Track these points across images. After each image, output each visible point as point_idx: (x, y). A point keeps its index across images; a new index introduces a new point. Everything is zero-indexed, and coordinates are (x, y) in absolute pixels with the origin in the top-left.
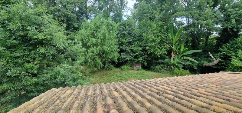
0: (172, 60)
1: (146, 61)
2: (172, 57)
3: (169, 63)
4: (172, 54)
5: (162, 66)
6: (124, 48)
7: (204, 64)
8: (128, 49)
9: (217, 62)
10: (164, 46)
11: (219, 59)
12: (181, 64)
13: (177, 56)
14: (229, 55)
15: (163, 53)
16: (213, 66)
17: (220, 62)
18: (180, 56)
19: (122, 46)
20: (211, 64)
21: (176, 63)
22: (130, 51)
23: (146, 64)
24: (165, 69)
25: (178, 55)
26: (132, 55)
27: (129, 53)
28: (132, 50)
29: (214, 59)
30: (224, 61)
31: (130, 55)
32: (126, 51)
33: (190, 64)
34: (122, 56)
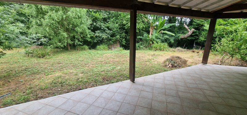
0: (150, 35)
1: (124, 39)
2: (150, 33)
3: (148, 38)
4: (151, 29)
5: (141, 44)
6: (98, 24)
7: (180, 37)
8: (103, 26)
9: (191, 33)
10: (142, 19)
11: (193, 29)
12: (159, 39)
13: (155, 31)
14: (201, 23)
15: (141, 27)
16: (188, 37)
17: (193, 32)
18: (158, 31)
19: (96, 22)
20: (186, 36)
21: (154, 38)
22: (105, 28)
23: (124, 42)
24: (144, 45)
25: (156, 29)
26: (108, 32)
27: (104, 30)
28: (108, 28)
29: (189, 30)
30: (197, 31)
31: (106, 33)
32: (100, 28)
33: (168, 37)
34: (97, 34)
